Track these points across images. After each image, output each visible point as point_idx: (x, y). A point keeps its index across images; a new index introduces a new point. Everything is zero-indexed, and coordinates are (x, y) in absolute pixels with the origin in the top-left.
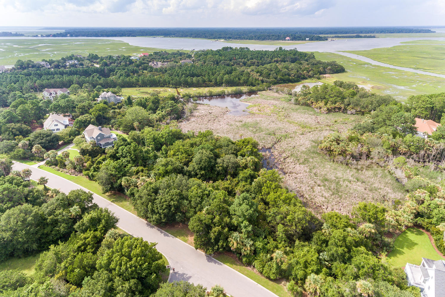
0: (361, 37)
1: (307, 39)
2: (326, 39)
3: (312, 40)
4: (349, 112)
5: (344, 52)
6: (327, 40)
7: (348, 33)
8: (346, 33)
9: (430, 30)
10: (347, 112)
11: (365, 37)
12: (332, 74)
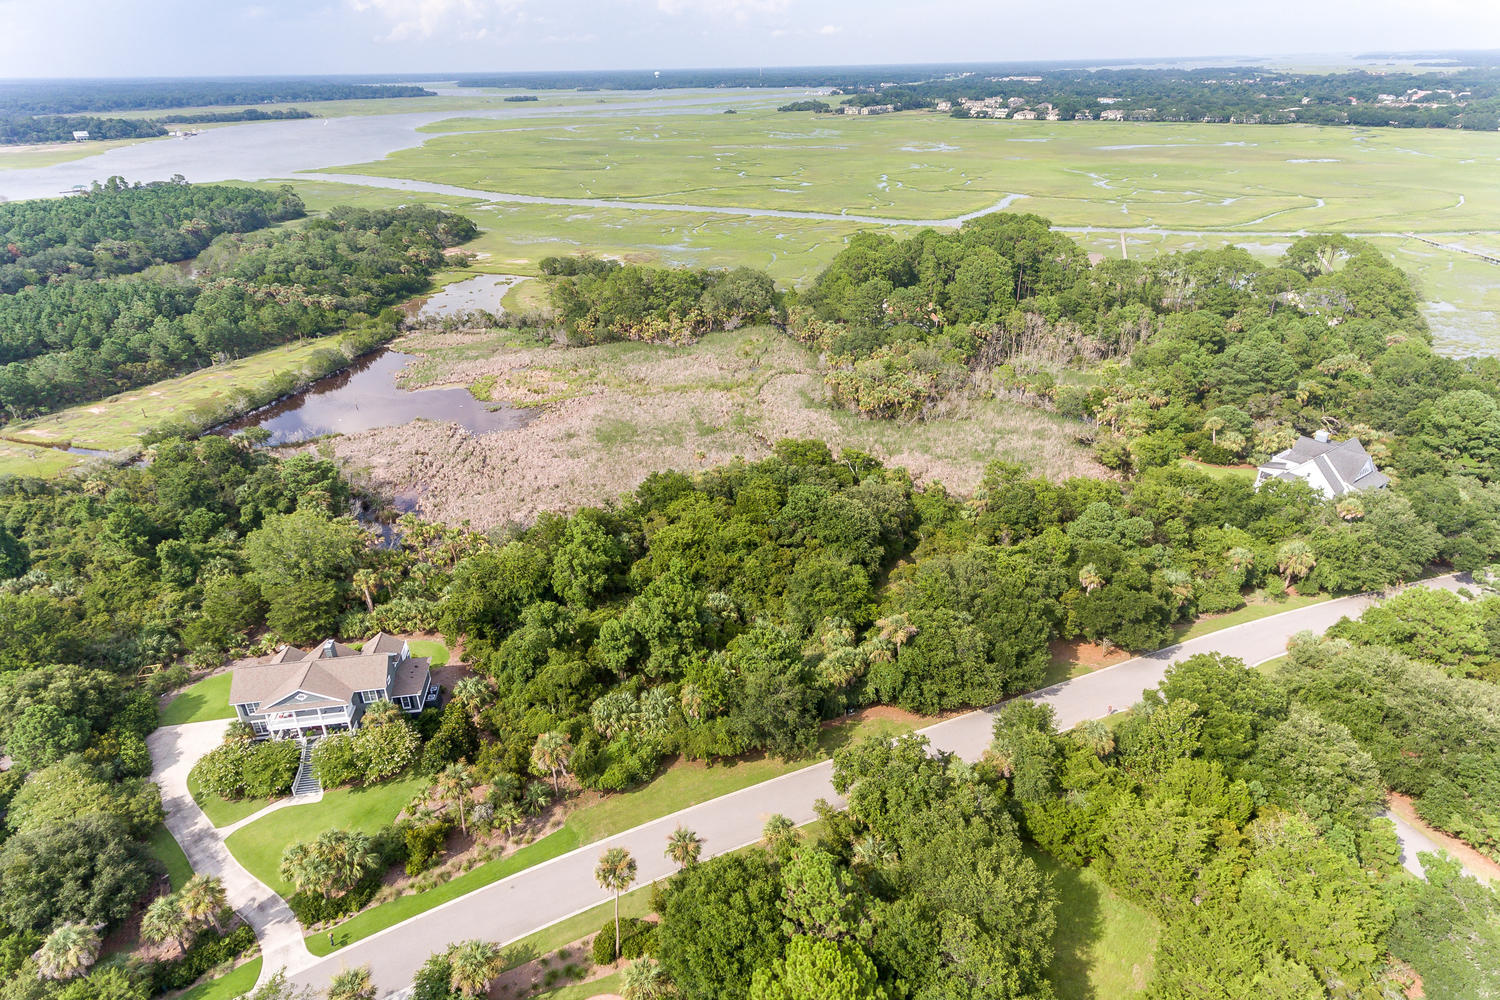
0: (264, 117)
1: (77, 134)
2: (156, 131)
3: (105, 137)
4: (729, 326)
5: (330, 171)
6: (164, 133)
7: (188, 104)
8: (180, 104)
9: (421, 90)
10: (723, 329)
11: (278, 116)
12: (458, 244)
